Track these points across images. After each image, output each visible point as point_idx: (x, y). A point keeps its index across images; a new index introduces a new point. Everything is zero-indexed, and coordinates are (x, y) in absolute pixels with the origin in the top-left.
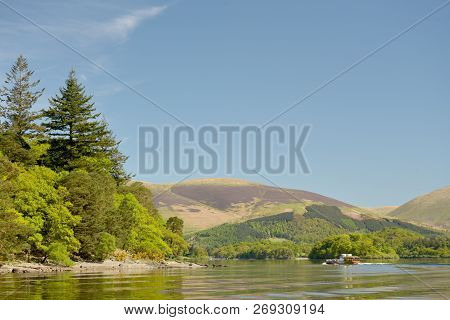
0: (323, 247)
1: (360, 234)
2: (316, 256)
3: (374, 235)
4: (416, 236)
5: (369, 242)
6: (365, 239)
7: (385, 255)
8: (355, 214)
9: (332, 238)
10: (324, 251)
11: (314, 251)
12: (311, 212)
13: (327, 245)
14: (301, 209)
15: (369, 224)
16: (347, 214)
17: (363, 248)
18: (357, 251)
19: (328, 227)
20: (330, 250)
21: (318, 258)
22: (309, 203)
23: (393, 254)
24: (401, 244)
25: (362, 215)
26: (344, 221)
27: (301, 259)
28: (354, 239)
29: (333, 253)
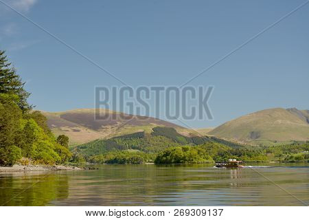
0: (164, 156)
1: (189, 146)
2: (159, 162)
3: (198, 147)
4: (225, 148)
5: (195, 152)
6: (192, 150)
7: (206, 161)
8: (186, 133)
9: (170, 149)
10: (165, 158)
11: (158, 158)
12: (156, 132)
13: (167, 154)
14: (149, 130)
15: (195, 140)
16: (181, 133)
17: (191, 156)
18: (187, 158)
19: (167, 141)
20: (169, 157)
21: (161, 163)
22: (155, 125)
23: (211, 160)
24: (216, 153)
25: (190, 134)
26: (178, 137)
27: (149, 164)
28: (185, 150)
29: (171, 160)
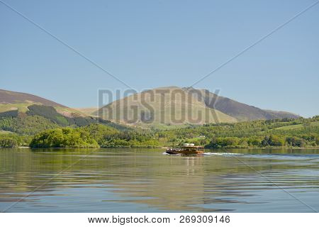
0: (41, 139)
1: (71, 128)
2: (35, 146)
3: (81, 130)
4: (113, 131)
5: (78, 135)
6: (74, 132)
7: (89, 145)
8: (67, 113)
9: (48, 131)
10: (41, 142)
11: (34, 141)
12: (32, 111)
13: (44, 137)
14: (24, 108)
15: (77, 120)
16: (61, 112)
17: (72, 140)
18: (68, 142)
19: (45, 122)
20: (46, 141)
21: (37, 147)
22: (31, 103)
23: (95, 144)
24: (102, 136)
25: (72, 114)
26: (58, 118)
27: (23, 148)
28: (66, 132)
29: (49, 143)
